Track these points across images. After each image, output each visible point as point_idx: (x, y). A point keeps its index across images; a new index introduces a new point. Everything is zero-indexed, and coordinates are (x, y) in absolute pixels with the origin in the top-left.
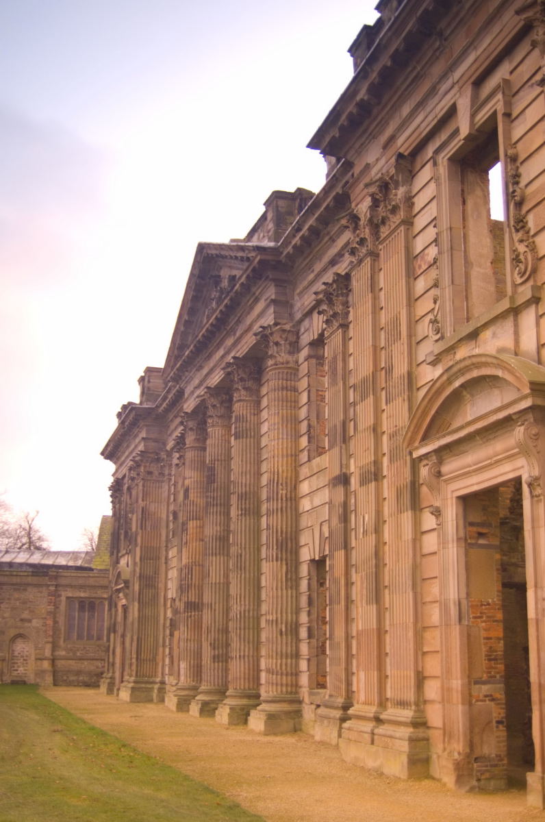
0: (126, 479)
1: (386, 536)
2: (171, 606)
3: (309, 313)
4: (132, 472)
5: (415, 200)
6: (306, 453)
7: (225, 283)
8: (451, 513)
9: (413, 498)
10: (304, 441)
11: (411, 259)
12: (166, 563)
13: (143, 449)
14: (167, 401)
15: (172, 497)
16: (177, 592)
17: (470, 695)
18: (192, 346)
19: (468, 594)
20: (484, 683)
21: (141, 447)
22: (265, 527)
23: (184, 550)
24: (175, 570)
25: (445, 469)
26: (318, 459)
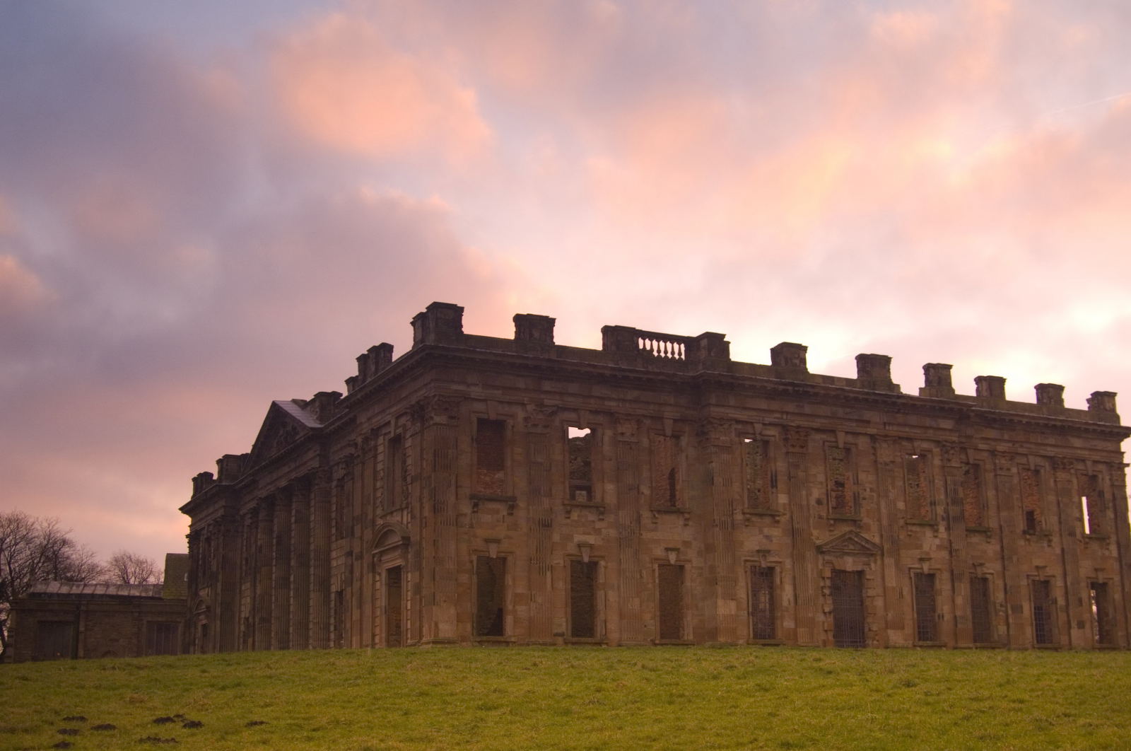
0: (205, 532)
1: (364, 582)
2: (244, 623)
3: (338, 464)
4: (211, 527)
5: (379, 447)
6: (334, 536)
7: (289, 428)
8: (384, 575)
9: (373, 568)
10: (334, 530)
11: (375, 472)
12: (240, 593)
13: (223, 514)
14: (243, 483)
15: (245, 548)
16: (250, 612)
17: (388, 639)
18: (267, 462)
19: (389, 604)
20: (394, 635)
21: (221, 512)
22: (312, 572)
23: (258, 584)
24: (248, 600)
25: (383, 559)
26: (340, 542)
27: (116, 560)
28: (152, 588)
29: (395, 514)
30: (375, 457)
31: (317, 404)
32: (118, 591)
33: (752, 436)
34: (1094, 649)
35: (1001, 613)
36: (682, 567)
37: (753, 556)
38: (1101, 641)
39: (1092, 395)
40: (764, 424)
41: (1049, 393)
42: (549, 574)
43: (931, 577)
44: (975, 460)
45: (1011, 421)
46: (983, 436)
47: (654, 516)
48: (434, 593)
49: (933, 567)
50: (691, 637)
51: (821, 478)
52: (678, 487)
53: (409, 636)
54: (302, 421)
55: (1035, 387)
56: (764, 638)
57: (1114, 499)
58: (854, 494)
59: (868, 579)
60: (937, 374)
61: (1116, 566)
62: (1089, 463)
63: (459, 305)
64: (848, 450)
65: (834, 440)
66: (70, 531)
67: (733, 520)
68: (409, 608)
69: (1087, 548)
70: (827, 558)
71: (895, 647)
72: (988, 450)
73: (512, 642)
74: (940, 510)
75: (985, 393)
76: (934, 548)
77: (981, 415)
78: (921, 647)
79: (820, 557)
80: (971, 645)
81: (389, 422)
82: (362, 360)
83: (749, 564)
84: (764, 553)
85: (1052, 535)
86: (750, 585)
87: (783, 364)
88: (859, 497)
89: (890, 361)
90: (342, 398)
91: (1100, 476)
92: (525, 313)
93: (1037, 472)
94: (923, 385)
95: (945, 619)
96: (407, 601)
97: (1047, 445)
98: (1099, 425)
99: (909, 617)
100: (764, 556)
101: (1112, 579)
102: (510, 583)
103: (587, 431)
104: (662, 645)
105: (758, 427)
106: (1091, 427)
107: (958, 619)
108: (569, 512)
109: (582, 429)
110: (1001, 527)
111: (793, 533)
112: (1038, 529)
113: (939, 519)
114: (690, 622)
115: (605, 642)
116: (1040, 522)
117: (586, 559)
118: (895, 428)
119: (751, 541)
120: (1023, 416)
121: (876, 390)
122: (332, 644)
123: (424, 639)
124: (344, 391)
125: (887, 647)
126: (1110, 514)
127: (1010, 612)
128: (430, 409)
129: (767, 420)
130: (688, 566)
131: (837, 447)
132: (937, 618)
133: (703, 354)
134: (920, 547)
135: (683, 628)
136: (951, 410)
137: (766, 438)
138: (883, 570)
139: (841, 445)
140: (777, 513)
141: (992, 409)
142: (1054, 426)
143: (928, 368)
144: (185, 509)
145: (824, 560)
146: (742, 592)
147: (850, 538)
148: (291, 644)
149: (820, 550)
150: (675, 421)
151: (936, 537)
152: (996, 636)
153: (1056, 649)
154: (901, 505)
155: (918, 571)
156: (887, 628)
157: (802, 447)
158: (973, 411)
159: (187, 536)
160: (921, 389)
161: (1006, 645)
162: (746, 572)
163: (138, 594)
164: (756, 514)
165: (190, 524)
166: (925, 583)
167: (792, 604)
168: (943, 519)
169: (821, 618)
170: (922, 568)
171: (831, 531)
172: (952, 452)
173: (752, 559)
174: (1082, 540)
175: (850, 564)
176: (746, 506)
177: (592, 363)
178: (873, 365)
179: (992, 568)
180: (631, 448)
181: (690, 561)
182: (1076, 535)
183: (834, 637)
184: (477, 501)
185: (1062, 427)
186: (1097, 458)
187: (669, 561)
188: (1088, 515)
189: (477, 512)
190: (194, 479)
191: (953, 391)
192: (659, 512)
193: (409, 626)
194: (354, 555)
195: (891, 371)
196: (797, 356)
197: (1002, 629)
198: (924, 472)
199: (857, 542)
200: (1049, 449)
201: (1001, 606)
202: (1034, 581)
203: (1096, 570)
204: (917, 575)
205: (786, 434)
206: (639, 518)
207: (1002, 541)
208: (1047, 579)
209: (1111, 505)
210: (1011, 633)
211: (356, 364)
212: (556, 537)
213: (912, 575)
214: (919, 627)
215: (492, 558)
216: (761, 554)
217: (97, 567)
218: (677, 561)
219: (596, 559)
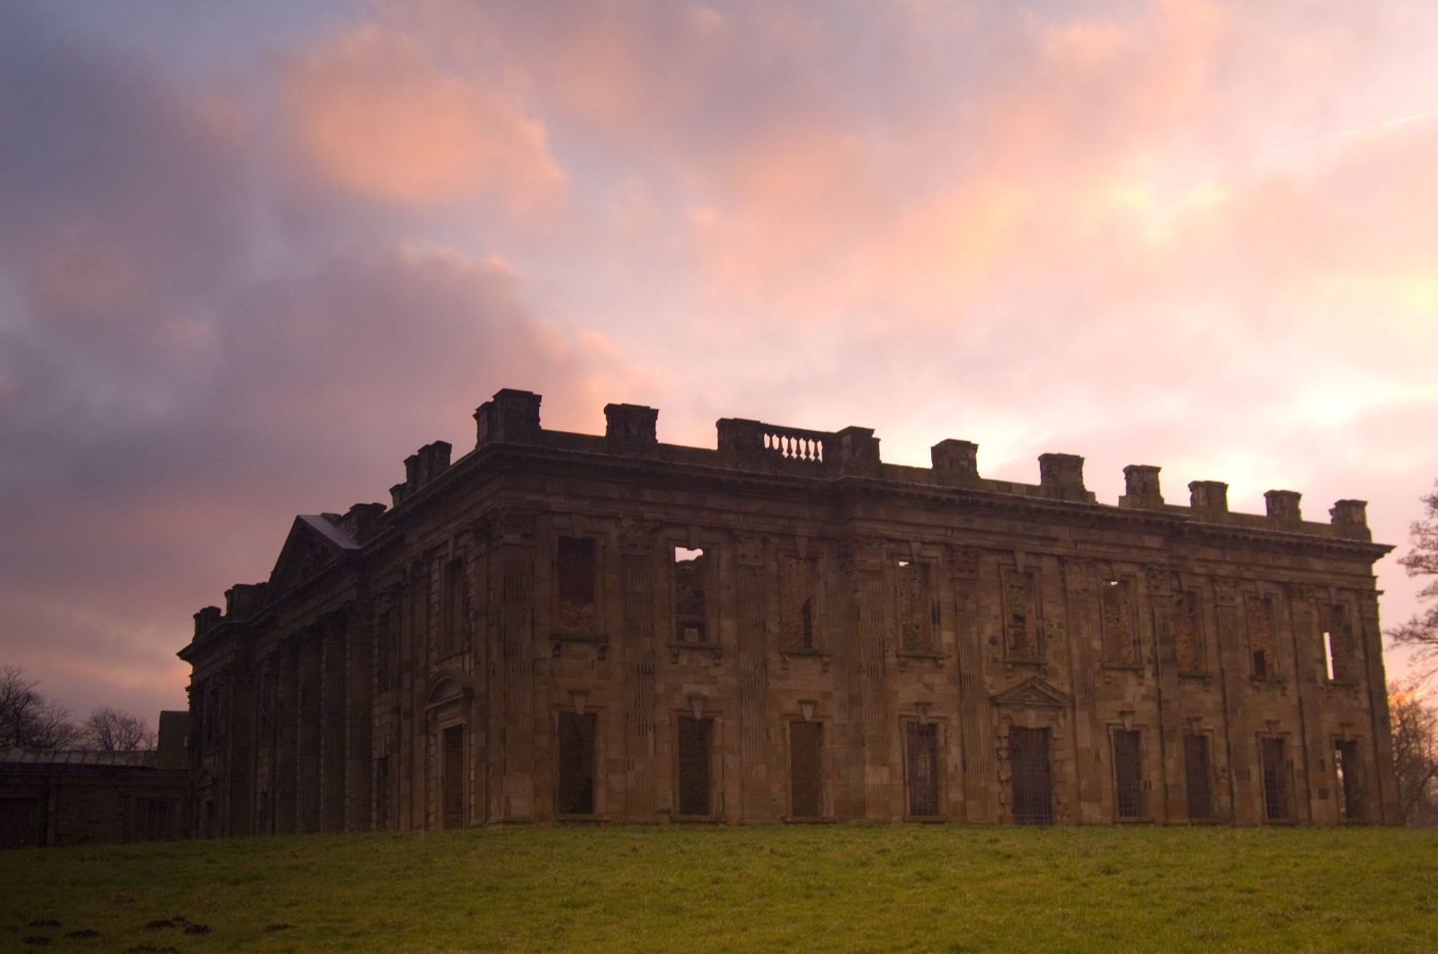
0: (210, 683)
1: (415, 746)
2: (261, 799)
3: (381, 595)
4: (218, 677)
5: (433, 574)
6: (376, 688)
7: (318, 551)
8: (440, 736)
9: (426, 728)
11: (429, 606)
12: (256, 762)
13: (233, 660)
14: (260, 621)
15: (261, 703)
16: (268, 785)
17: (446, 819)
18: (290, 593)
20: (454, 813)
21: (231, 658)
22: (349, 734)
23: (278, 750)
24: (267, 770)
25: (438, 716)
26: (384, 694)
27: (96, 721)
28: (142, 755)
29: (454, 659)
30: (429, 587)
31: (354, 519)
32: (98, 759)
33: (909, 558)
34: (1339, 824)
35: (1223, 781)
36: (820, 725)
37: (910, 710)
38: (1349, 814)
39: (1336, 504)
40: (923, 543)
41: (1282, 502)
42: (650, 734)
43: (1135, 735)
44: (1189, 587)
45: (1235, 537)
46: (1200, 556)
47: (785, 659)
48: (504, 760)
49: (1137, 723)
50: (832, 813)
51: (996, 610)
52: (815, 623)
53: (473, 815)
54: (336, 541)
55: (1265, 495)
56: (925, 814)
57: (1364, 635)
58: (1038, 630)
59: (1057, 739)
60: (1142, 479)
61: (1366, 719)
62: (1333, 590)
63: (536, 393)
64: (1030, 576)
65: (1011, 562)
66: (37, 683)
67: (884, 663)
68: (473, 778)
69: (1330, 697)
70: (1004, 711)
71: (1091, 825)
72: (1208, 575)
73: (602, 821)
74: (1146, 650)
75: (1202, 503)
76: (1139, 698)
77: (1196, 530)
78: (1122, 823)
79: (995, 711)
80: (1186, 821)
81: (447, 542)
82: (411, 463)
83: (904, 721)
84: (924, 706)
85: (1286, 681)
86: (906, 746)
87: (947, 467)
88: (1043, 636)
89: (1083, 462)
90: (386, 511)
91: (1347, 607)
92: (619, 403)
93: (1267, 602)
94: (1124, 493)
95: (1153, 787)
96: (470, 770)
97: (1278, 568)
98: (1346, 543)
99: (1108, 784)
100: (925, 710)
101: (1361, 736)
102: (602, 746)
103: (699, 552)
104: (795, 823)
105: (916, 546)
106: (1335, 545)
107: (1169, 789)
108: (677, 656)
109: (693, 550)
110: (1222, 670)
111: (961, 680)
112: (1269, 673)
113: (1145, 662)
114: (831, 794)
115: (723, 820)
116: (1272, 664)
117: (698, 716)
118: (1089, 547)
119: (907, 691)
120: (1250, 531)
121: (1065, 499)
122: (374, 825)
123: (492, 818)
124: (388, 502)
125: (1079, 824)
126: (1360, 655)
127: (1234, 779)
128: (499, 525)
129: (928, 538)
130: (827, 724)
131: (1016, 572)
132: (1142, 788)
133: (846, 454)
134: (1122, 697)
135: (822, 804)
136: (1160, 524)
137: (926, 561)
138: (1074, 727)
139: (1021, 569)
140: (941, 656)
141: (1211, 521)
142: (1289, 544)
143: (1131, 472)
144: (184, 655)
145: (999, 714)
146: (896, 757)
147: (1033, 687)
148: (321, 825)
149: (994, 702)
150: (810, 539)
151: (1140, 684)
152: (1217, 810)
153: (1292, 825)
154: (1097, 644)
155: (1119, 727)
156: (1079, 798)
157: (971, 571)
158: (1186, 525)
159: (187, 689)
160: (1121, 498)
161: (1230, 820)
162: (901, 731)
163: (124, 763)
164: (914, 657)
165: (191, 673)
166: (1127, 744)
167: (960, 771)
168: (1150, 662)
169: (996, 787)
170: (1124, 725)
171: (1009, 678)
172: (1160, 577)
173: (908, 713)
174: (1325, 687)
175: (1032, 719)
176: (901, 645)
177: (705, 466)
178: (1061, 468)
179: (1211, 723)
180: (754, 574)
181: (829, 717)
182: (1316, 682)
183: (1013, 811)
184: (559, 642)
185: (1299, 545)
186: (1343, 584)
187: (803, 716)
188: (1332, 655)
189: (559, 656)
190: (196, 617)
191: (1162, 500)
192: (791, 655)
193: (473, 803)
194: (402, 712)
195: (1083, 474)
196: (964, 456)
197: (1225, 800)
198: (1125, 603)
199: (1041, 692)
200: (1282, 572)
201: (1223, 771)
202: (1264, 739)
203: (1342, 725)
204: (1117, 733)
205: (952, 556)
206: (765, 665)
207: (1223, 690)
208: (1280, 737)
209: (1360, 642)
210: (1236, 804)
211: (404, 468)
212: (660, 688)
213: (1111, 733)
214: (1120, 799)
215: (578, 715)
216: (920, 707)
217: (72, 729)
218: (813, 717)
219: (712, 715)
